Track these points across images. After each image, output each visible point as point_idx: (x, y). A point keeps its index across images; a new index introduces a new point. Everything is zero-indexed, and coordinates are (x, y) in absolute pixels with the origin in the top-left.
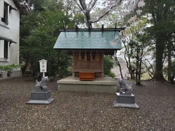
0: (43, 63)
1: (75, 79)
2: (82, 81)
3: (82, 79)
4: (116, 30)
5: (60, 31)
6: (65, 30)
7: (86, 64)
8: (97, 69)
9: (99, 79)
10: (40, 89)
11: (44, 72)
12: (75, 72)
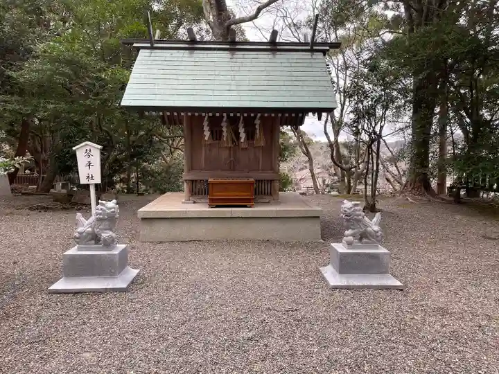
0: (88, 154)
1: (194, 202)
2: (217, 207)
3: (215, 203)
4: (315, 48)
5: (138, 49)
6: (152, 44)
7: (225, 154)
8: (258, 170)
9: (267, 201)
10: (93, 242)
11: (91, 182)
12: (192, 181)
